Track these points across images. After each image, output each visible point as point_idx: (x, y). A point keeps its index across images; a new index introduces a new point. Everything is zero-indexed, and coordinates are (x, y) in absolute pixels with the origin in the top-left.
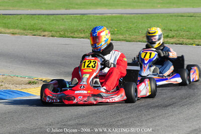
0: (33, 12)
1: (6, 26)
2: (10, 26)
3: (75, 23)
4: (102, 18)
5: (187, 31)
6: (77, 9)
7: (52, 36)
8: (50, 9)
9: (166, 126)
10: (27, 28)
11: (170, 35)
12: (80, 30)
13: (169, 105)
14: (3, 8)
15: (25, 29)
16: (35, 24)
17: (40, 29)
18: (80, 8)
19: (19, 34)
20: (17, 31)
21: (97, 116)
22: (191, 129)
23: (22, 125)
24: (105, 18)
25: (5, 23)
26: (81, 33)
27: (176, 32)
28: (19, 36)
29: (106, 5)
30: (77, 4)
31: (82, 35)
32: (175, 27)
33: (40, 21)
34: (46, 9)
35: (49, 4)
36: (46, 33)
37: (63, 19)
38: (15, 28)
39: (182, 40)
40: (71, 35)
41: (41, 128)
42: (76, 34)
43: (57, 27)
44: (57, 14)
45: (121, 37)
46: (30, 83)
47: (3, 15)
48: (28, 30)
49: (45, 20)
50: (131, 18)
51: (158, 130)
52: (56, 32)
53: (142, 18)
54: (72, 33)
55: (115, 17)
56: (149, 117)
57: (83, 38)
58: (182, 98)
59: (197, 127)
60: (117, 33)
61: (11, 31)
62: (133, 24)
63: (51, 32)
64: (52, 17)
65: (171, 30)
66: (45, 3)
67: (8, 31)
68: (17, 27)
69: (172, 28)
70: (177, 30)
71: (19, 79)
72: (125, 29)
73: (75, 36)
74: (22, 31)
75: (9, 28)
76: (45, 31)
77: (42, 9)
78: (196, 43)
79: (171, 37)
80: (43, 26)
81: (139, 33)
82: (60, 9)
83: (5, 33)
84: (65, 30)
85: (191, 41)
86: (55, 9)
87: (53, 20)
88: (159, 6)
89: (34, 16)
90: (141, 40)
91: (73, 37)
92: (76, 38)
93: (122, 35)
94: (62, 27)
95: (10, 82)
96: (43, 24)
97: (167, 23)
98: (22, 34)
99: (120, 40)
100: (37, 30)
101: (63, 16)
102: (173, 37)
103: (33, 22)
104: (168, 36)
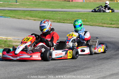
1: (31, 16)
3: (65, 16)
4: (79, 14)
6: (67, 8)
7: (54, 22)
8: (54, 8)
9: (107, 69)
11: (113, 23)
12: (67, 19)
13: (110, 58)
14: (31, 7)
16: (45, 15)
17: (47, 18)
20: (36, 19)
21: (73, 62)
23: (35, 65)
24: (80, 14)
25: (31, 15)
26: (68, 21)
27: (116, 22)
28: (37, 21)
29: (81, 7)
31: (69, 22)
32: (116, 20)
33: (48, 14)
34: (52, 8)
35: (53, 6)
37: (60, 14)
38: (36, 17)
39: (118, 26)
40: (63, 21)
41: (44, 67)
42: (65, 21)
43: (56, 17)
44: (57, 11)
45: (88, 23)
47: (30, 10)
48: (42, 18)
49: (51, 14)
50: (93, 14)
51: (103, 70)
52: (56, 20)
53: (99, 14)
54: (64, 20)
56: (99, 64)
57: (69, 23)
58: (116, 55)
60: (86, 21)
61: (34, 18)
62: (95, 17)
63: (53, 19)
64: (54, 12)
65: (113, 21)
66: (51, 6)
67: (32, 18)
69: (113, 20)
70: (116, 21)
72: (90, 19)
73: (65, 22)
74: (39, 19)
75: (32, 17)
77: (49, 8)
79: (113, 24)
80: (49, 17)
81: (97, 21)
82: (58, 8)
83: (31, 20)
84: (60, 19)
86: (56, 9)
87: (55, 14)
89: (45, 12)
90: (98, 25)
91: (64, 23)
92: (65, 23)
93: (89, 22)
94: (59, 17)
96: (49, 16)
97: (112, 17)
99: (87, 25)
101: (60, 12)
102: (114, 24)
103: (44, 15)
104: (111, 24)
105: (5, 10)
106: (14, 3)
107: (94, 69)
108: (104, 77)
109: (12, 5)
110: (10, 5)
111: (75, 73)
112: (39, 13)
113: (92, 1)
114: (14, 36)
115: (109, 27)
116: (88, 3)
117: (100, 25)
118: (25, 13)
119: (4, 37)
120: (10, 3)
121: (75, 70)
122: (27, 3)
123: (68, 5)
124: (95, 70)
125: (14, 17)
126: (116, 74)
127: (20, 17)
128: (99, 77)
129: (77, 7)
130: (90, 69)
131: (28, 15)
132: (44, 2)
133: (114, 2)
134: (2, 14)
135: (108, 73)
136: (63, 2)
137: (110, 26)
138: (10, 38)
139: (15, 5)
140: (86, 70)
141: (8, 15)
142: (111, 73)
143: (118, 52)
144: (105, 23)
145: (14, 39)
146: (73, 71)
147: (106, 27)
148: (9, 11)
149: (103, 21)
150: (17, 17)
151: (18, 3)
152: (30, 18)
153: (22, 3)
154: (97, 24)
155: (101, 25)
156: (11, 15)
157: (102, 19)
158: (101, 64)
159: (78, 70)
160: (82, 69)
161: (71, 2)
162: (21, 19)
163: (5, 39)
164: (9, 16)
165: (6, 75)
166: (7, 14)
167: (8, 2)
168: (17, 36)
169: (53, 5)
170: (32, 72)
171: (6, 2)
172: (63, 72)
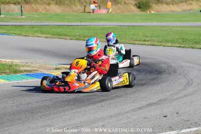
0: (59, 24)
1: (42, 33)
2: (44, 32)
3: (86, 31)
5: (158, 37)
6: (88, 22)
7: (71, 39)
8: (70, 22)
9: (142, 97)
10: (55, 34)
11: (147, 40)
13: (145, 84)
15: (54, 35)
16: (60, 31)
17: (63, 35)
18: (90, 22)
19: (50, 37)
20: (48, 36)
22: (158, 99)
24: (105, 28)
25: (41, 31)
27: (150, 38)
28: (50, 39)
30: (87, 19)
32: (150, 35)
33: (63, 30)
34: (68, 22)
35: (70, 19)
36: (67, 37)
38: (47, 34)
39: (154, 43)
40: (83, 39)
42: (86, 38)
43: (74, 34)
44: (74, 26)
46: (56, 69)
47: (40, 25)
49: (67, 29)
50: (121, 29)
52: (74, 36)
53: (129, 29)
55: (112, 28)
58: (153, 79)
59: (162, 98)
61: (45, 35)
62: (123, 32)
63: (70, 36)
64: (71, 27)
65: (147, 37)
66: (67, 19)
68: (49, 33)
69: (147, 35)
71: (50, 66)
74: (52, 36)
75: (44, 34)
76: (66, 36)
77: (65, 22)
78: (163, 45)
81: (126, 38)
82: (76, 22)
84: (79, 36)
85: (160, 44)
86: (74, 22)
87: (72, 29)
88: (140, 21)
89: (60, 26)
94: (78, 34)
95: (44, 68)
96: (65, 31)
97: (145, 32)
98: (52, 38)
100: (61, 35)
101: (79, 27)
103: (59, 30)
104: (145, 40)
105: (8, 25)
106: (19, 16)
107: (125, 98)
108: (140, 108)
109: (17, 19)
110: (14, 19)
111: (103, 104)
112: (51, 28)
113: (118, 12)
114: (21, 58)
115: (142, 45)
116: (114, 14)
117: (130, 42)
118: (34, 29)
119: (8, 61)
120: (13, 17)
121: (103, 100)
122: (36, 16)
123: (88, 18)
124: (128, 100)
125: (20, 35)
126: (155, 104)
127: (27, 35)
128: (133, 108)
129: (100, 20)
130: (121, 99)
131: (37, 31)
132: (57, 15)
133: (146, 13)
134: (5, 31)
135: (145, 103)
136: (82, 14)
137: (144, 43)
138: (16, 61)
139: (20, 18)
140: (117, 100)
141: (11, 32)
142: (148, 102)
143: (155, 76)
144: (137, 39)
145: (21, 62)
146: (100, 101)
147: (139, 44)
148: (13, 27)
149: (134, 37)
150: (23, 34)
151: (24, 17)
152: (40, 35)
153: (28, 16)
154: (128, 41)
155: (132, 42)
156: (16, 32)
157: (133, 35)
158: (134, 92)
159: (106, 100)
160: (111, 99)
161: (92, 13)
162: (29, 36)
163: (10, 63)
164: (14, 34)
165: (14, 108)
166: (11, 30)
167: (11, 15)
168: (24, 58)
169: (70, 17)
170: (47, 104)
171: (8, 15)
172: (87, 103)
